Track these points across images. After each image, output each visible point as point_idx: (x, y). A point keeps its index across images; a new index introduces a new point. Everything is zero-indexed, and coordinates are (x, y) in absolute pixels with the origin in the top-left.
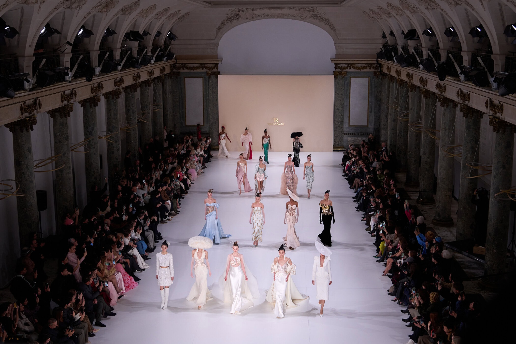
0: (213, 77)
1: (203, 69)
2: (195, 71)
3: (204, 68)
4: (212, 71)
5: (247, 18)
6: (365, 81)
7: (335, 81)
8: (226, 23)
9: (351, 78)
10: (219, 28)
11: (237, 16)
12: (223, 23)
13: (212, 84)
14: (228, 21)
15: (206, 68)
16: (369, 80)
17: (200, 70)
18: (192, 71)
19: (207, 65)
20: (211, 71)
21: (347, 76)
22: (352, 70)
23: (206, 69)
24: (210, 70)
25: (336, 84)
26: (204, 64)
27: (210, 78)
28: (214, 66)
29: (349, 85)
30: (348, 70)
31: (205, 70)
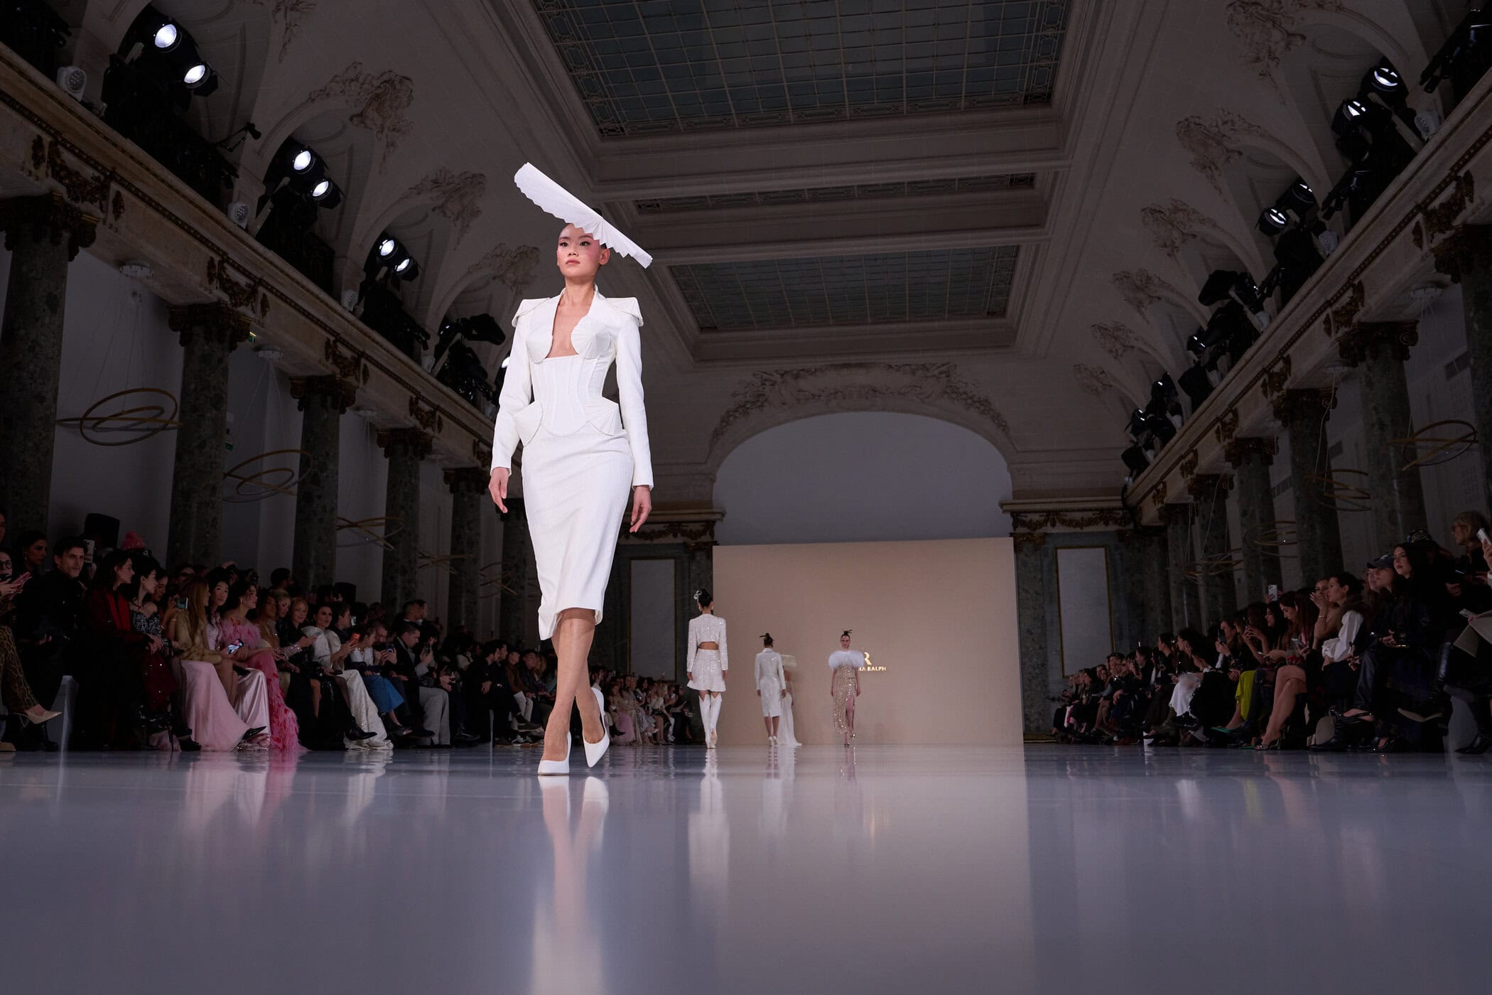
0: (700, 556)
1: (675, 536)
2: (656, 541)
3: (679, 535)
4: (699, 540)
5: (784, 404)
6: (1097, 556)
7: (1017, 559)
8: (731, 418)
9: (1059, 551)
10: (717, 434)
11: (759, 400)
12: (725, 421)
13: (699, 574)
14: (737, 414)
15: (684, 534)
16: (1106, 554)
17: (669, 539)
18: (648, 542)
19: (687, 526)
20: (694, 541)
21: (1046, 546)
22: (1059, 529)
23: (682, 535)
24: (692, 539)
25: (1021, 566)
26: (680, 523)
27: (693, 557)
28: (703, 528)
29: (1054, 567)
30: (1048, 529)
31: (680, 539)
